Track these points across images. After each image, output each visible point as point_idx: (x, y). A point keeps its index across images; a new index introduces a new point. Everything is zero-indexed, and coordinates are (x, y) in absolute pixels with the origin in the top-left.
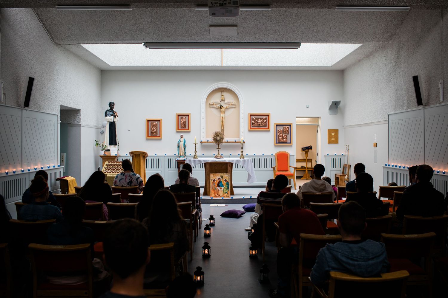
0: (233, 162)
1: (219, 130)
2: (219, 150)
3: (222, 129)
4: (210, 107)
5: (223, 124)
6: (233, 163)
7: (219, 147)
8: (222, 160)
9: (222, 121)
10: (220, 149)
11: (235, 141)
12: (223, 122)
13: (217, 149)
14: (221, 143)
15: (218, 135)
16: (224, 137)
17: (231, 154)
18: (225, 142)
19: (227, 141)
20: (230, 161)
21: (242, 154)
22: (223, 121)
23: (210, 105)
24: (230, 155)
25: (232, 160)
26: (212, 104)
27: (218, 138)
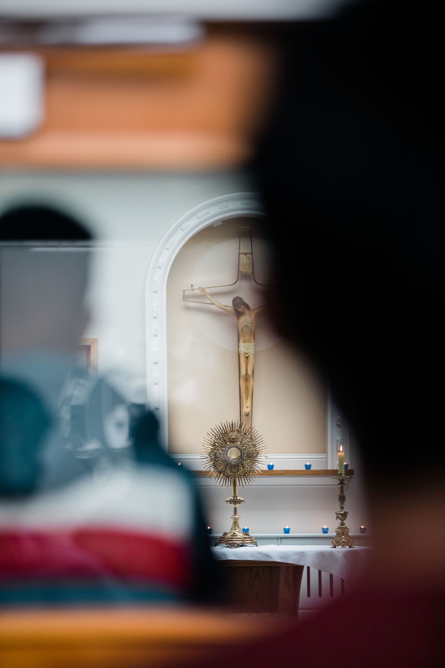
0: (301, 564)
1: (233, 417)
2: (235, 509)
3: (246, 410)
4: (188, 308)
5: (247, 388)
6: (301, 568)
7: (235, 496)
8: (252, 554)
9: (243, 372)
10: (240, 502)
11: (308, 467)
12: (247, 378)
13: (231, 501)
14: (246, 475)
15: (233, 441)
16: (260, 447)
17: (287, 531)
18: (264, 473)
19: (271, 467)
20: (286, 555)
21: (342, 524)
22: (250, 373)
23: (185, 298)
24: (284, 535)
25: (297, 553)
26: (197, 292)
27: (233, 455)
